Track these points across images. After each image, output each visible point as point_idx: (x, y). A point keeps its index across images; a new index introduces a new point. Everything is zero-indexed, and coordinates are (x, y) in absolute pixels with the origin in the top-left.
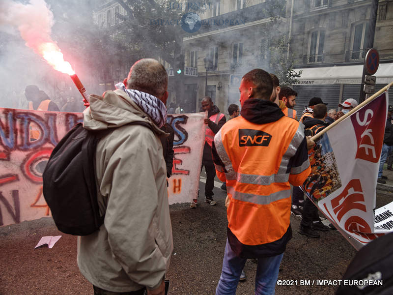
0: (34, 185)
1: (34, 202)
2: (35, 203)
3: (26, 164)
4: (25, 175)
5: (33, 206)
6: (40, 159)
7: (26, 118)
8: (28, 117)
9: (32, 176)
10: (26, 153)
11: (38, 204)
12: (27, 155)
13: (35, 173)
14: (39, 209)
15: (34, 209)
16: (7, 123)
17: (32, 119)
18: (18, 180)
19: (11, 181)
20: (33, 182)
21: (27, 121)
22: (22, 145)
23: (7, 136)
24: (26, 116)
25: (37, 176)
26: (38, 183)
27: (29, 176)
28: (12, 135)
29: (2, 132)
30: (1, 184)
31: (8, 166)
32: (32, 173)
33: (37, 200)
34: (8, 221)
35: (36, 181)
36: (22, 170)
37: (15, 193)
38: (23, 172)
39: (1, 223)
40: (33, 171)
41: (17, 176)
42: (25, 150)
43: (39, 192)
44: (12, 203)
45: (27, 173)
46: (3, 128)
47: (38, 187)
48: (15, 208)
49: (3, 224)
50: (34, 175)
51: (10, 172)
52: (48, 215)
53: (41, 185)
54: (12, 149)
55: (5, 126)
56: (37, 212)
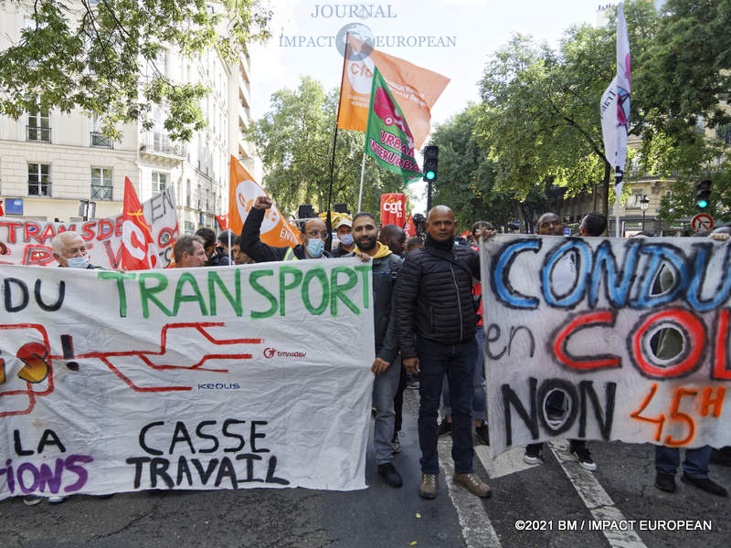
0: (643, 379)
1: (637, 409)
2: (638, 413)
3: (637, 332)
4: (632, 360)
5: (635, 416)
6: (660, 324)
7: (657, 253)
8: (660, 252)
9: (643, 363)
10: (640, 313)
11: (642, 415)
12: (641, 317)
13: (648, 358)
14: (644, 424)
15: (635, 422)
16: (623, 265)
17: (666, 256)
18: (620, 366)
19: (610, 367)
20: (643, 374)
21: (656, 260)
22: (636, 299)
23: (617, 285)
24: (658, 249)
25: (651, 365)
26: (650, 378)
27: (638, 362)
28: (625, 283)
29: (612, 278)
30: (594, 370)
31: (609, 339)
32: (644, 357)
33: (644, 407)
34: (593, 433)
35: (647, 373)
36: (629, 348)
37: (611, 388)
38: (630, 353)
39: (582, 433)
40: (645, 352)
41: (620, 359)
42: (640, 308)
43: (649, 392)
44: (603, 404)
45: (635, 356)
46: (616, 272)
47: (650, 383)
48: (607, 413)
49: (584, 436)
50: (646, 361)
51: (610, 351)
52: (658, 439)
53: (655, 382)
54: (620, 307)
55: (619, 270)
56: (640, 430)
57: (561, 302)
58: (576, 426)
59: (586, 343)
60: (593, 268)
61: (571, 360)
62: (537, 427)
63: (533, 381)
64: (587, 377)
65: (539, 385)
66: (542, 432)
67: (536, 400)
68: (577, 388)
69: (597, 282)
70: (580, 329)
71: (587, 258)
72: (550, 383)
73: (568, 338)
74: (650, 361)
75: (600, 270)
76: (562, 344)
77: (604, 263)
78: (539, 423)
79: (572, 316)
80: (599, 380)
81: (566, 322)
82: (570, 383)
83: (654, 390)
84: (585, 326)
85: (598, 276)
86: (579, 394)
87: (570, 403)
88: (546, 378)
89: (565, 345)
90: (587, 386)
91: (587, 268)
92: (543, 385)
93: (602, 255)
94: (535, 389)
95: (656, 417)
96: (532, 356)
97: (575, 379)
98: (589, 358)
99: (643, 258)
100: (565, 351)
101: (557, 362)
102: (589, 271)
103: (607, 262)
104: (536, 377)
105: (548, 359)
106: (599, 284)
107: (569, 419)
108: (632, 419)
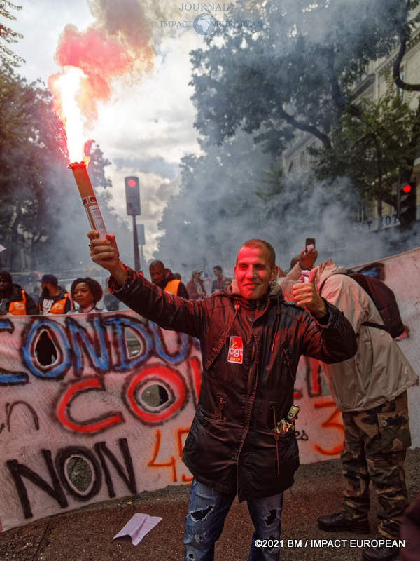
0: (147, 428)
1: (151, 458)
2: (154, 460)
3: (127, 393)
4: (131, 412)
5: (151, 464)
6: (146, 383)
7: (117, 323)
8: (119, 322)
9: (141, 413)
10: (125, 375)
11: (156, 462)
12: (126, 379)
13: (143, 407)
14: (161, 470)
15: (153, 470)
16: (96, 335)
17: (126, 324)
18: (123, 421)
19: (115, 424)
20: (145, 424)
21: (119, 327)
22: (119, 364)
23: (98, 355)
24: (117, 320)
25: (147, 412)
26: (152, 425)
27: (137, 414)
28: (104, 352)
29: (91, 348)
30: (103, 430)
31: (106, 399)
32: (139, 407)
33: (156, 455)
34: (121, 491)
35: (148, 421)
36: (125, 403)
37: (123, 443)
38: (128, 407)
39: (112, 494)
40: (140, 404)
41: (120, 414)
42: (124, 371)
43: (155, 439)
44: (121, 461)
45: (132, 408)
46: (92, 343)
47: (153, 431)
48: (127, 468)
49: (114, 496)
50: (143, 410)
51: (110, 408)
52: (175, 480)
53: (157, 428)
54: (106, 372)
55: (93, 340)
56: (159, 476)
57: (49, 374)
58: (104, 487)
59: (87, 407)
60: (71, 343)
61: (79, 425)
62: (64, 496)
63: (46, 453)
64: (99, 438)
65: (53, 457)
66: (70, 499)
67: (56, 470)
68: (94, 452)
69: (81, 356)
70: (77, 396)
71: (62, 334)
72: (66, 452)
73: (69, 405)
74: (146, 410)
75: (77, 344)
76: (66, 412)
77: (77, 336)
78: (65, 491)
79: (65, 385)
80: (111, 438)
81: (61, 391)
82: (84, 447)
83: (158, 436)
84: (81, 392)
85: (79, 351)
86: (97, 457)
87: (91, 466)
88: (60, 447)
89: (69, 412)
90: (101, 447)
91: (65, 344)
92: (58, 455)
93: (73, 330)
94: (51, 460)
95: (168, 461)
96: (38, 428)
97: (88, 443)
98: (94, 420)
99: (109, 330)
100: (71, 418)
101: (66, 430)
102: (69, 346)
103: (81, 334)
104: (50, 448)
105: (55, 429)
106: (83, 357)
107: (95, 483)
108: (151, 468)
